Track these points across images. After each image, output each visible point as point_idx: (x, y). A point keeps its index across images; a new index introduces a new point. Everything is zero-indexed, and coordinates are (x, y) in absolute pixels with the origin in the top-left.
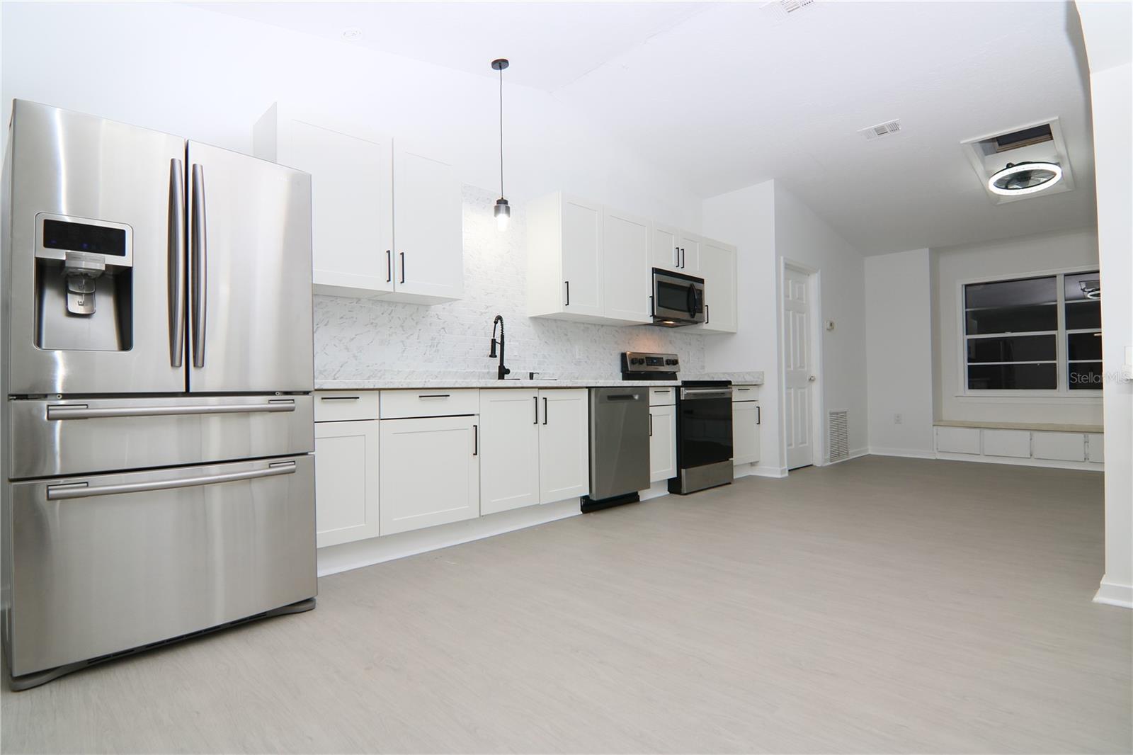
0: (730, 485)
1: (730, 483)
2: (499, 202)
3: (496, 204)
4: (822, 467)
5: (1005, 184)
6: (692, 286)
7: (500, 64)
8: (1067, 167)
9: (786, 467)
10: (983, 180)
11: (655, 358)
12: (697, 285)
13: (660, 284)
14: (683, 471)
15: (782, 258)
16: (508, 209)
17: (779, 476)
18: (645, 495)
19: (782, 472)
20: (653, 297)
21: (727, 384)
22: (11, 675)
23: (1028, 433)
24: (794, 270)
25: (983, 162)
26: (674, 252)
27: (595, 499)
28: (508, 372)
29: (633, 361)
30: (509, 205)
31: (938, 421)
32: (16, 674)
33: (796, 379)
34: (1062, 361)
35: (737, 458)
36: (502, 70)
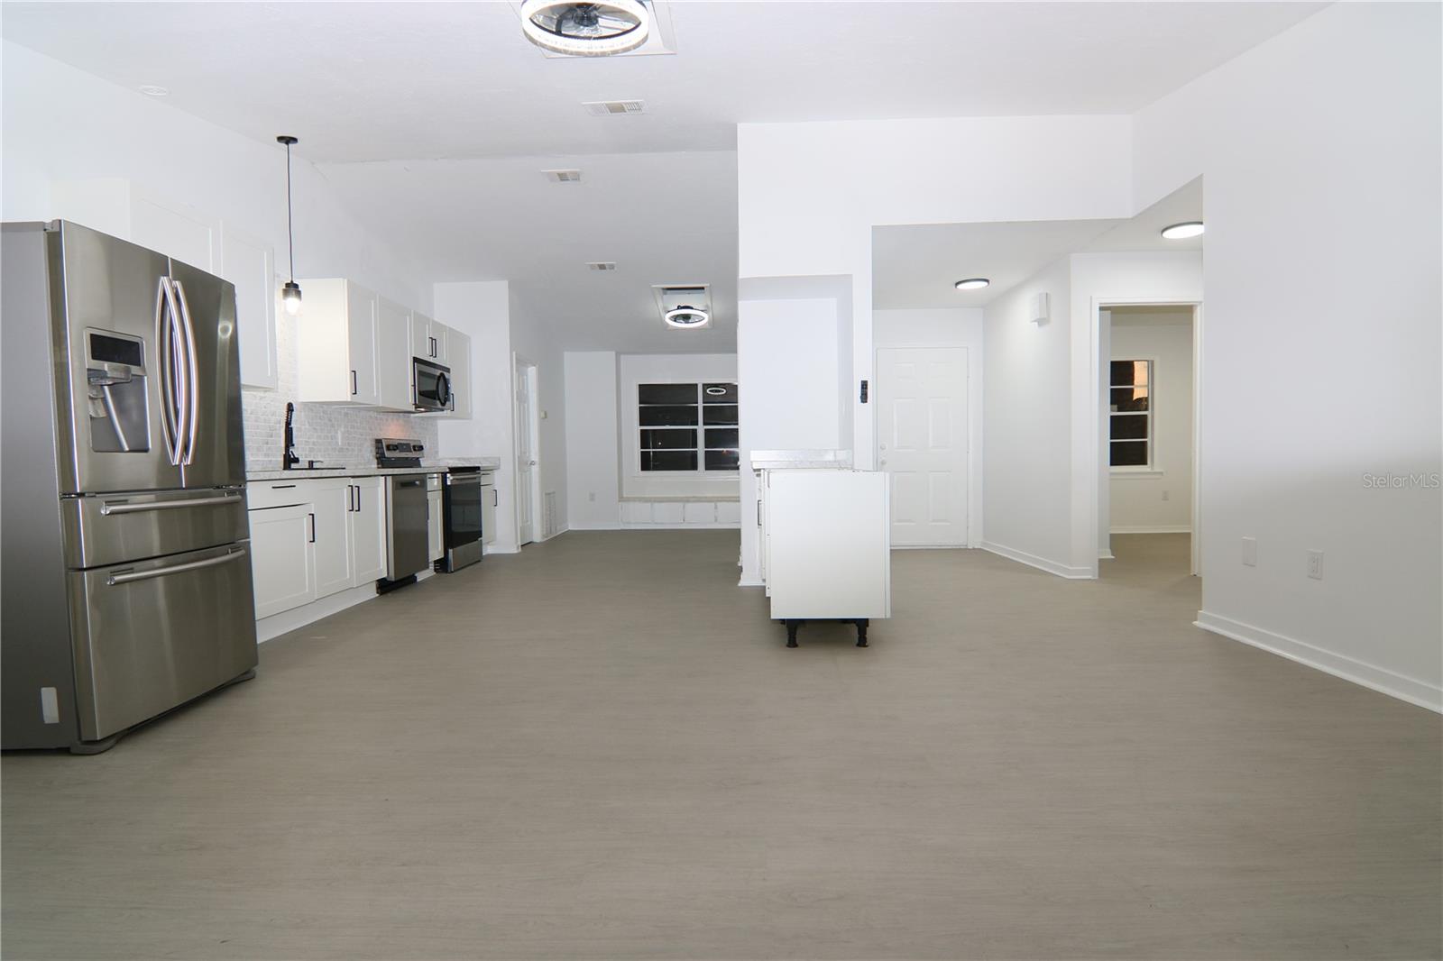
0: (479, 564)
1: (479, 561)
2: (287, 285)
3: (284, 287)
4: (541, 543)
5: (675, 318)
6: (442, 374)
7: (288, 140)
8: (711, 314)
9: (520, 543)
10: (662, 314)
11: (404, 444)
12: (446, 374)
13: (421, 373)
14: (451, 551)
15: (514, 353)
16: (298, 293)
17: (516, 552)
18: (421, 576)
19: (518, 548)
20: (414, 385)
21: (475, 469)
22: (80, 739)
23: (681, 504)
24: (521, 363)
25: (662, 298)
26: (428, 342)
27: (393, 580)
28: (296, 460)
29: (388, 448)
30: (300, 289)
31: (621, 499)
32: (84, 739)
33: (523, 464)
34: (701, 449)
35: (484, 538)
36: (290, 145)
